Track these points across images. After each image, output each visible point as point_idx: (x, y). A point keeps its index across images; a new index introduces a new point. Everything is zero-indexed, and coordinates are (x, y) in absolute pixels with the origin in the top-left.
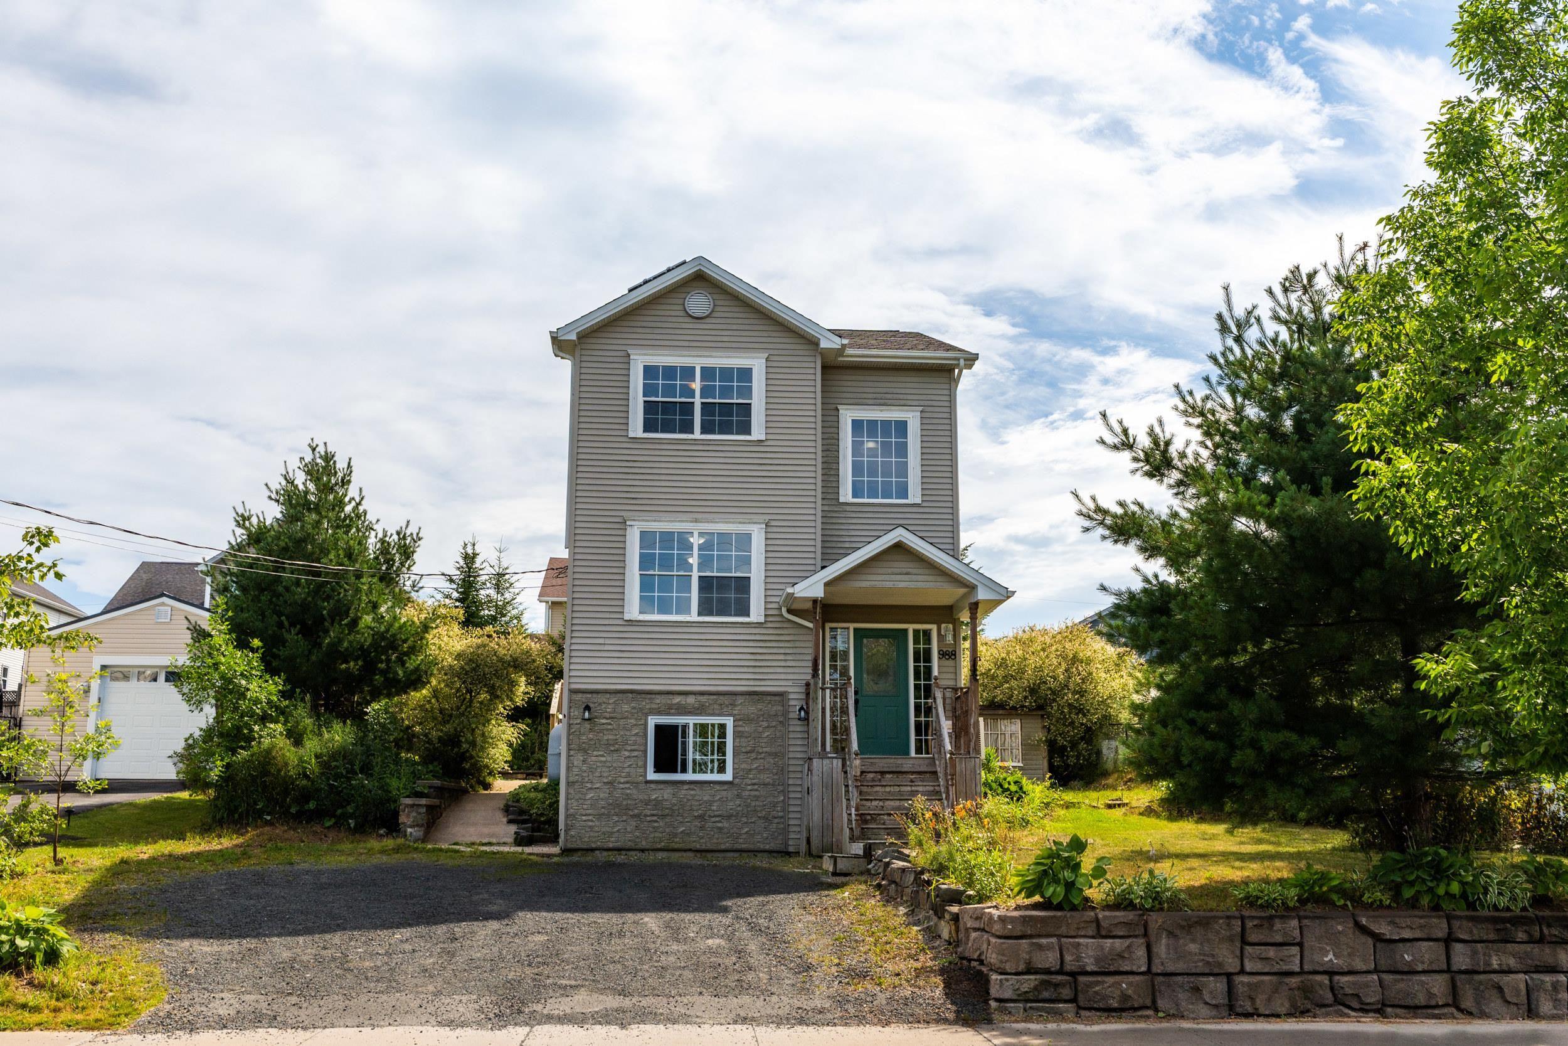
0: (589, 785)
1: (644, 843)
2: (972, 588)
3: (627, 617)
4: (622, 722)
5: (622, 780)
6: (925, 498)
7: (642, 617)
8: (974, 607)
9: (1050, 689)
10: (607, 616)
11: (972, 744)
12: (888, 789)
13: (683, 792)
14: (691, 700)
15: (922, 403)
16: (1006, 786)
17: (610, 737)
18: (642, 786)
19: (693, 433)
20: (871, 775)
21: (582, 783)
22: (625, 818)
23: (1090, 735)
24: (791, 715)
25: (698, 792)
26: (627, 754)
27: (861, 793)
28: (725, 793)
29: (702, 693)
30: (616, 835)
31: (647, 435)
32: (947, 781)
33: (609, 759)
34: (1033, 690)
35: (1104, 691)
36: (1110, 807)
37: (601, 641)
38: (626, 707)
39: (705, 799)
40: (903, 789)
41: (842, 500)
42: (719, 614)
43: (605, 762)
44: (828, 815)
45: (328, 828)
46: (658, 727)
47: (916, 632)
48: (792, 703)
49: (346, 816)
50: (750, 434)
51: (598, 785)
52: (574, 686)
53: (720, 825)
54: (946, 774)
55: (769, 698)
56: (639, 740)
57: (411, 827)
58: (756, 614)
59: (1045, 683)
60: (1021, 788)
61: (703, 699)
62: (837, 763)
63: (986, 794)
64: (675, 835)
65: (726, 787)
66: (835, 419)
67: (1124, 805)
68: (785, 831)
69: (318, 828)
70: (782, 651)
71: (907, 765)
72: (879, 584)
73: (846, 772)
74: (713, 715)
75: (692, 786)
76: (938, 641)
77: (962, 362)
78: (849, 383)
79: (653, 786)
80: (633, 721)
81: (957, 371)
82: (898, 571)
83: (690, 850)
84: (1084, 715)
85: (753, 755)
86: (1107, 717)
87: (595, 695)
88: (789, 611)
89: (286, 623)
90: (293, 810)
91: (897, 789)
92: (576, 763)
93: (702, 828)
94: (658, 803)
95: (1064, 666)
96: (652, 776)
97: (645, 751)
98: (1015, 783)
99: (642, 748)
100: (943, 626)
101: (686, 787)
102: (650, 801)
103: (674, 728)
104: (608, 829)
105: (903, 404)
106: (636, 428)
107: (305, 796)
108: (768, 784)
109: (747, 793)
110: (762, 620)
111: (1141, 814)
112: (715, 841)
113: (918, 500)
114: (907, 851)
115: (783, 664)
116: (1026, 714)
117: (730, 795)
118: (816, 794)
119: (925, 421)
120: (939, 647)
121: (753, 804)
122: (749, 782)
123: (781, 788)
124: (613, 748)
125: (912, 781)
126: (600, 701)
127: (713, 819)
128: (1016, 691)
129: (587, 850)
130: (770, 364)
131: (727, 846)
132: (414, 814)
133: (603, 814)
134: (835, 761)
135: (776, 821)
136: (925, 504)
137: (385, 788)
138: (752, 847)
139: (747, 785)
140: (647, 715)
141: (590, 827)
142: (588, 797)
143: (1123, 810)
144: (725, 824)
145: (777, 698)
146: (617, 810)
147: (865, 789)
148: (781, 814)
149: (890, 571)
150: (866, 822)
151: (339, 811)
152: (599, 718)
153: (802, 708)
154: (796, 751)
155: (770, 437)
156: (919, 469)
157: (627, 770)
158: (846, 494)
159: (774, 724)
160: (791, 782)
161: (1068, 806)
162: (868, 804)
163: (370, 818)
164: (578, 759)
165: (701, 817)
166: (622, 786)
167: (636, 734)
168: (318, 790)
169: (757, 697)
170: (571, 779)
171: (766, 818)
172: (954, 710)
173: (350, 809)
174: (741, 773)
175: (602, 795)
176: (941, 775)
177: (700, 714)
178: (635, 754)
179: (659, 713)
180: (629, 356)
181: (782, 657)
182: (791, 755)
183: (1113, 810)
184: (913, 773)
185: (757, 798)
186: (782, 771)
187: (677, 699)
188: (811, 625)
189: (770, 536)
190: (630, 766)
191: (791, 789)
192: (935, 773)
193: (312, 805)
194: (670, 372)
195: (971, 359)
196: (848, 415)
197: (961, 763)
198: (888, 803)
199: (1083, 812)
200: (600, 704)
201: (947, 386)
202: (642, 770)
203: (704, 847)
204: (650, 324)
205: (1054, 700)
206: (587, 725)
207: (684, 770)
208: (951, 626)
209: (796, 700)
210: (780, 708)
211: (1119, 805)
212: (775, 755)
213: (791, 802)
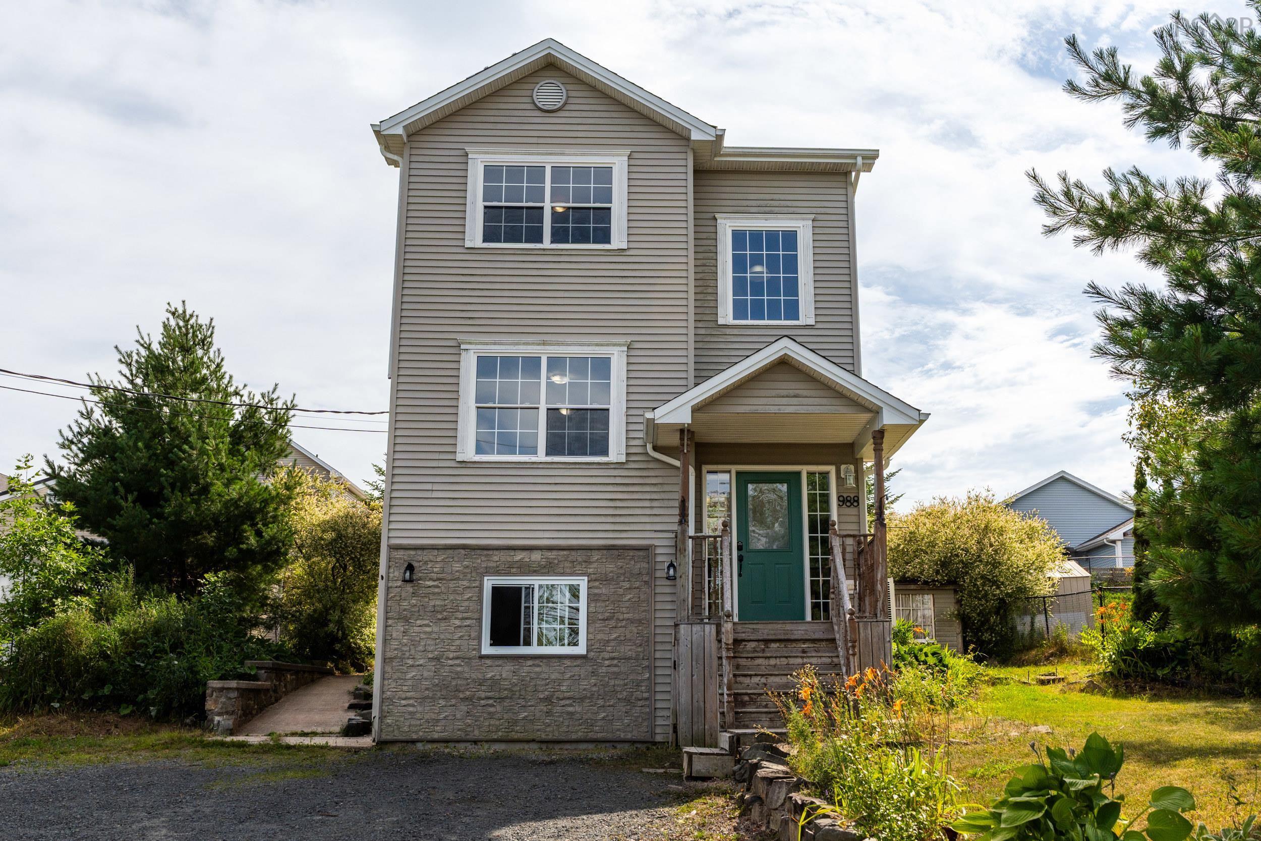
0: (410, 662)
1: (476, 733)
2: (876, 412)
3: (460, 457)
4: (452, 585)
5: (451, 655)
6: (820, 319)
7: (478, 458)
8: (879, 436)
9: (962, 561)
10: (436, 456)
11: (880, 604)
12: (773, 662)
13: (526, 669)
14: (536, 556)
15: (814, 210)
16: (923, 658)
17: (438, 603)
18: (476, 662)
19: (541, 241)
20: (753, 644)
21: (402, 659)
22: (453, 702)
23: (1003, 607)
24: (659, 574)
25: (545, 669)
26: (458, 622)
27: (738, 667)
28: (577, 669)
29: (550, 548)
30: (443, 723)
31: (486, 245)
32: (848, 650)
33: (436, 629)
34: (945, 564)
35: (1018, 561)
36: (1042, 683)
37: (429, 487)
38: (457, 566)
39: (553, 677)
40: (792, 661)
41: (721, 321)
42: (571, 453)
43: (430, 633)
44: (698, 695)
45: (125, 716)
46: (496, 590)
47: (810, 474)
48: (659, 559)
49: (147, 703)
50: (609, 242)
51: (421, 662)
52: (394, 542)
53: (571, 709)
54: (846, 641)
55: (631, 553)
56: (473, 606)
57: (219, 714)
58: (616, 451)
59: (957, 555)
60: (941, 661)
61: (551, 555)
62: (710, 630)
63: (897, 667)
64: (516, 722)
65: (578, 662)
66: (712, 229)
67: (1060, 680)
68: (652, 716)
69: (111, 718)
70: (648, 496)
71: (798, 630)
72: (761, 409)
73: (720, 641)
74: (563, 574)
75: (537, 662)
76: (838, 486)
77: (860, 160)
78: (728, 189)
79: (488, 662)
80: (465, 583)
81: (853, 174)
82: (784, 393)
83: (533, 741)
84: (998, 587)
85: (612, 623)
86: (1022, 590)
87: (419, 552)
88: (655, 448)
89: (122, 490)
90: (86, 696)
91: (784, 661)
92: (394, 635)
93: (549, 713)
94: (495, 683)
95: (976, 537)
96: (487, 649)
97: (480, 620)
98: (934, 654)
99: (476, 616)
100: (843, 467)
101: (530, 663)
102: (485, 680)
103: (517, 591)
104: (434, 716)
105: (793, 212)
106: (475, 235)
107: (100, 679)
108: (630, 658)
109: (604, 669)
110: (623, 459)
111: (1082, 691)
112: (564, 729)
113: (811, 322)
114: (784, 748)
115: (648, 512)
116: (938, 589)
117: (583, 672)
118: (684, 670)
119: (817, 231)
120: (838, 493)
121: (612, 682)
122: (607, 655)
123: (646, 663)
124: (441, 615)
125: (804, 652)
126: (426, 558)
127: (562, 703)
128: (925, 566)
129: (407, 742)
130: (633, 162)
131: (580, 735)
132: (223, 700)
133: (427, 697)
134: (707, 627)
135: (640, 703)
136: (819, 326)
137: (192, 669)
138: (610, 736)
139: (604, 659)
140: (482, 575)
141: (410, 713)
142: (409, 676)
143: (1060, 686)
144: (578, 709)
145: (641, 553)
146: (444, 692)
147: (743, 662)
148: (646, 695)
149: (774, 393)
150: (744, 704)
151: (141, 697)
152: (425, 580)
153: (671, 565)
154: (663, 618)
155: (632, 245)
156: (811, 285)
157: (458, 642)
158: (726, 314)
159: (637, 584)
160: (658, 655)
161: (994, 682)
162: (747, 680)
163: (175, 704)
164: (397, 630)
165: (548, 700)
166: (450, 662)
167: (469, 599)
168: (116, 672)
169: (616, 552)
170: (389, 655)
171: (627, 701)
172: (858, 566)
173: (151, 694)
174: (597, 646)
175: (426, 674)
176: (840, 643)
177: (547, 574)
178: (468, 622)
179: (497, 572)
180: (467, 155)
181: (647, 504)
182: (658, 622)
183: (1048, 687)
184: (805, 641)
185: (616, 675)
186: (648, 642)
187: (519, 556)
188: (677, 463)
189: (632, 360)
190: (460, 638)
191: (658, 664)
192: (833, 640)
193: (107, 690)
194: (515, 172)
195: (870, 158)
196: (727, 226)
197: (865, 628)
198: (772, 679)
199: (1014, 689)
200: (426, 563)
201: (843, 191)
202: (475, 642)
203: (550, 737)
204: (492, 119)
205: (967, 573)
206: (409, 588)
207: (528, 643)
208: (852, 467)
209: (663, 557)
210: (645, 565)
211: (1054, 681)
212: (640, 622)
213: (659, 680)
